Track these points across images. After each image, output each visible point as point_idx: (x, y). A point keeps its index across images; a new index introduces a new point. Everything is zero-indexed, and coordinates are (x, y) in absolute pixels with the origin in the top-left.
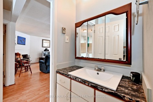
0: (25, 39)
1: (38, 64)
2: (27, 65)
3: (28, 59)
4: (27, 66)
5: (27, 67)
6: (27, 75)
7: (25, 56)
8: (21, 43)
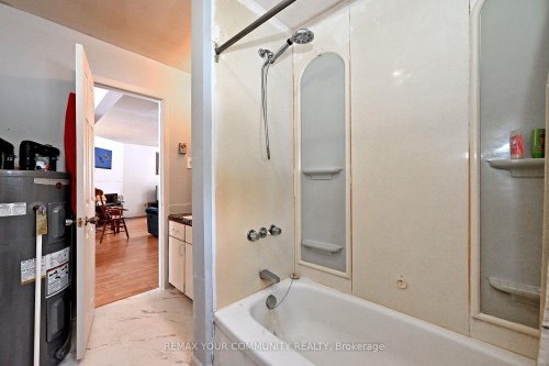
0: (109, 153)
1: (145, 221)
2: (118, 217)
3: (119, 204)
4: (118, 221)
5: (118, 224)
6: (118, 241)
7: (112, 198)
8: (102, 165)
